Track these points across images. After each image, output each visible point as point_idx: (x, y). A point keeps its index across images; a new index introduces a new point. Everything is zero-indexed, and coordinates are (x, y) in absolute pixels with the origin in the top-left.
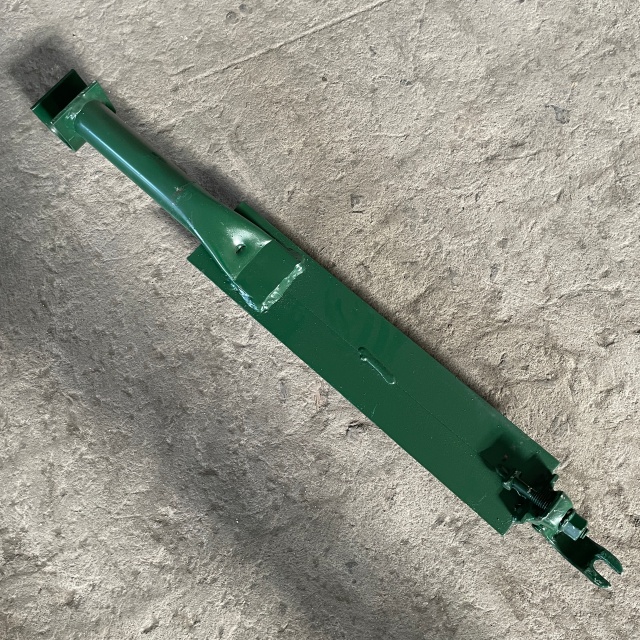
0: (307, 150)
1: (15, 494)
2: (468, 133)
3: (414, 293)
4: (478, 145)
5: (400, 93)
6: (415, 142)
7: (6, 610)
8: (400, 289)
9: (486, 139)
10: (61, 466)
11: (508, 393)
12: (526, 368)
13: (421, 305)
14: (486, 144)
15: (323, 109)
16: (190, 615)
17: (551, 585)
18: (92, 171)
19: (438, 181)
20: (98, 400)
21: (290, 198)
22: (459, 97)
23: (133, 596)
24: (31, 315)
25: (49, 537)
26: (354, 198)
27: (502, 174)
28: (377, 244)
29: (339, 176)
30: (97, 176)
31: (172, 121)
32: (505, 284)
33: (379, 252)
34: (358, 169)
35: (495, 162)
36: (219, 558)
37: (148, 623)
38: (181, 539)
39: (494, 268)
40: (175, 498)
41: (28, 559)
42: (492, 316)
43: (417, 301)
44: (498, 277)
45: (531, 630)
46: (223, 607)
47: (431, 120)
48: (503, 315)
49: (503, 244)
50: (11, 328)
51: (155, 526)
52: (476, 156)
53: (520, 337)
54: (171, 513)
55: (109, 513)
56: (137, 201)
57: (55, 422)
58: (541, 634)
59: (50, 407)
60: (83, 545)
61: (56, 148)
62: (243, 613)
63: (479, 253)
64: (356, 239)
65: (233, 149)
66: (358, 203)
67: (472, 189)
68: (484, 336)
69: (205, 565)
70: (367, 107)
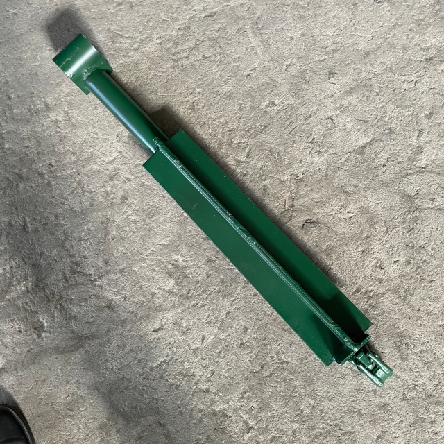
0: (303, 39)
1: (83, 234)
2: (416, 40)
3: (363, 141)
4: (422, 49)
5: (372, 8)
6: (378, 42)
7: (67, 305)
8: (354, 138)
9: (428, 46)
10: (114, 221)
11: (417, 215)
12: (433, 200)
13: (367, 151)
14: (427, 49)
15: (318, 12)
16: (184, 325)
17: (428, 342)
18: (158, 36)
19: (391, 70)
20: (143, 183)
21: (287, 69)
22: (413, 16)
23: (150, 307)
24: (106, 123)
25: (101, 264)
26: (331, 74)
27: (435, 70)
28: (342, 106)
29: (323, 58)
30: (161, 40)
31: (215, 10)
32: (426, 143)
33: (342, 112)
34: (337, 55)
35: (431, 61)
36: (208, 292)
37: (157, 326)
38: (185, 277)
39: (421, 132)
40: (185, 251)
41: (85, 275)
42: (415, 163)
43: (364, 147)
44: (422, 138)
45: (410, 369)
46: (207, 323)
47: (391, 29)
48: (422, 164)
49: (429, 116)
50: (93, 130)
51: (170, 267)
52: (419, 56)
53: (432, 179)
54: (181, 260)
55: (141, 254)
56: (185, 60)
57: (114, 193)
58: (416, 372)
59: (111, 183)
60: (121, 272)
61: (137, 19)
62: (219, 329)
63: (412, 120)
64: (328, 101)
65: (253, 33)
66: (333, 77)
67: (413, 77)
68: (407, 175)
69: (199, 295)
70: (348, 15)
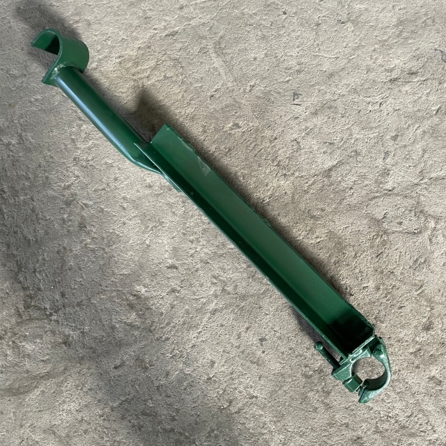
0: (267, 59)
1: (37, 265)
2: (379, 61)
3: (329, 164)
4: (386, 70)
5: (336, 29)
6: (342, 63)
7: (21, 342)
8: (320, 160)
9: (392, 66)
10: (71, 250)
11: (385, 239)
12: (400, 223)
13: (333, 173)
14: (391, 70)
15: (281, 33)
16: (147, 361)
17: (400, 371)
18: (117, 55)
19: (355, 91)
20: (102, 209)
21: (251, 90)
22: (377, 36)
23: (110, 343)
24: (63, 147)
25: (58, 297)
26: (296, 95)
27: (400, 91)
28: (307, 128)
29: (287, 79)
30: (120, 60)
31: (176, 29)
32: (393, 165)
33: (307, 134)
34: (301, 76)
35: (395, 82)
36: (172, 324)
37: (118, 362)
38: (148, 309)
39: (387, 153)
40: (147, 281)
41: (39, 309)
42: (381, 186)
43: (330, 170)
44: (389, 160)
45: (383, 400)
46: (171, 358)
47: (355, 49)
48: (389, 186)
49: (395, 138)
50: (48, 154)
51: (131, 298)
52: (384, 77)
53: (399, 202)
54: (143, 290)
55: (101, 285)
56: (145, 80)
57: (71, 220)
58: (389, 403)
59: (68, 210)
60: (79, 304)
61: (95, 38)
62: (185, 363)
63: (377, 142)
64: (293, 123)
65: (216, 52)
66: (298, 98)
67: (378, 99)
68: (374, 198)
69: (162, 328)
70: (312, 36)
